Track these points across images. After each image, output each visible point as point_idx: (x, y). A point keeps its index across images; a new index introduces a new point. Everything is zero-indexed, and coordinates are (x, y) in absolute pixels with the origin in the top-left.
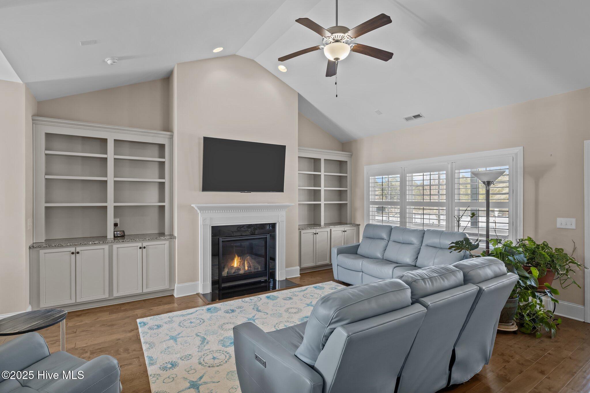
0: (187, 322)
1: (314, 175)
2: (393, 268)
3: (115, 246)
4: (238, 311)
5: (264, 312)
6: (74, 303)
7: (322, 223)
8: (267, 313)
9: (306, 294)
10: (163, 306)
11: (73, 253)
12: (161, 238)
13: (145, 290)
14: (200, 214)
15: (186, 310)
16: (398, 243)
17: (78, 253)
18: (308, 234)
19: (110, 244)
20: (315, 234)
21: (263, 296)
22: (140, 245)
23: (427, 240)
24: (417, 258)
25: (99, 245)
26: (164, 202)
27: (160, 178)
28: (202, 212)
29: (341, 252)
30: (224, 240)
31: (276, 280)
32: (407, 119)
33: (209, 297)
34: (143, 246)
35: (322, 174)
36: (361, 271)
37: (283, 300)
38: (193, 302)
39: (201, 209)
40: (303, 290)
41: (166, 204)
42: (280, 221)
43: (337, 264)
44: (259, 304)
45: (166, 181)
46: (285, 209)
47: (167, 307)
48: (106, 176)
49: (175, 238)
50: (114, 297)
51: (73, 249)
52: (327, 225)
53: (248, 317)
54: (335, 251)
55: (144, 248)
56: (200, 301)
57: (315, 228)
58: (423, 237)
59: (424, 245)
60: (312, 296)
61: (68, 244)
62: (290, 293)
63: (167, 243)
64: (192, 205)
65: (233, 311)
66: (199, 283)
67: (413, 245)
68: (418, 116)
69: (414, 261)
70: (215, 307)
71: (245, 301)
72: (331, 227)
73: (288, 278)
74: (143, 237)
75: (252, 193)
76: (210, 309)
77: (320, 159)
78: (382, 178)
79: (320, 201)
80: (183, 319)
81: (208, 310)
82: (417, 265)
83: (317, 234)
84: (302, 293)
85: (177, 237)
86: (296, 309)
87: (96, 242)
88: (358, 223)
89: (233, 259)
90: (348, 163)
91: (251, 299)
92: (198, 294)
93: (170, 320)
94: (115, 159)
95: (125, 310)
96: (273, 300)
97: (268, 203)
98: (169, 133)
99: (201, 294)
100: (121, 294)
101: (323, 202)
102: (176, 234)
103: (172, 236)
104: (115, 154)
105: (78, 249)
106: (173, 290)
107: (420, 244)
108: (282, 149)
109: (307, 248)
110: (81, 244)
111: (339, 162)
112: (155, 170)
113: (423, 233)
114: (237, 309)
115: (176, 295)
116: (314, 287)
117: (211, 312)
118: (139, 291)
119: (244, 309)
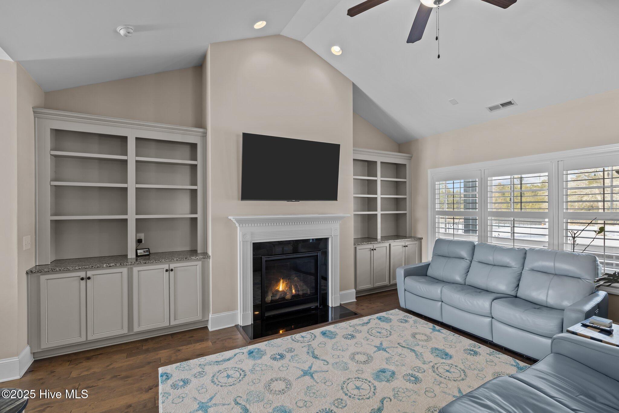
0: (222, 375)
1: (368, 180)
2: (491, 301)
3: (136, 269)
4: (288, 356)
5: (325, 361)
6: (85, 341)
7: (379, 237)
8: (327, 362)
9: (371, 329)
10: (194, 345)
11: (82, 279)
12: (192, 257)
13: (173, 323)
14: (238, 228)
15: (222, 353)
16: (486, 265)
17: (89, 278)
18: (364, 249)
19: (129, 266)
20: (373, 250)
21: (317, 331)
22: (166, 267)
23: (532, 263)
24: (518, 285)
25: (115, 267)
26: (196, 213)
27: (192, 185)
28: (241, 225)
29: (409, 273)
30: (268, 259)
31: (328, 306)
32: (491, 109)
33: (251, 331)
34: (170, 269)
35: (379, 179)
36: (439, 300)
37: (343, 339)
38: (230, 338)
39: (240, 221)
40: (366, 322)
41: (199, 216)
42: (333, 236)
43: (404, 289)
44: (314, 344)
45: (199, 187)
46: (339, 221)
47: (198, 346)
48: (126, 183)
49: (209, 257)
50: (135, 332)
51: (82, 274)
52: (385, 238)
53: (302, 368)
54: (400, 273)
55: (172, 270)
56: (239, 337)
57: (372, 242)
58: (525, 258)
59: (527, 269)
60: (380, 333)
61: (77, 268)
62: (350, 326)
63: (199, 263)
64: (230, 218)
65: (282, 356)
66: (238, 313)
67: (510, 268)
68: (510, 103)
69: (513, 290)
70: (258, 349)
71: (295, 340)
72: (390, 241)
73: (342, 303)
74: (170, 256)
75: (301, 202)
76: (253, 352)
77: (376, 162)
78: (453, 183)
79: (376, 211)
80: (218, 370)
81: (250, 353)
82: (518, 295)
83: (374, 250)
84: (365, 328)
85: (211, 256)
86: (364, 354)
87: (112, 265)
88: (420, 236)
89: (278, 282)
90: (407, 166)
91: (303, 337)
92: (237, 326)
93: (200, 371)
94: (137, 161)
95: (147, 351)
96: (331, 338)
97: (319, 214)
98: (201, 130)
99: (241, 326)
100: (144, 328)
101: (379, 213)
102: (210, 253)
103: (205, 255)
104: (137, 156)
105: (90, 274)
106: (208, 321)
107: (522, 268)
108: (336, 148)
109: (363, 267)
110: (92, 267)
111: (395, 166)
112: (186, 174)
113: (524, 253)
114: (287, 352)
115: (211, 329)
116: (377, 318)
117: (254, 358)
118: (166, 324)
119: (295, 353)
